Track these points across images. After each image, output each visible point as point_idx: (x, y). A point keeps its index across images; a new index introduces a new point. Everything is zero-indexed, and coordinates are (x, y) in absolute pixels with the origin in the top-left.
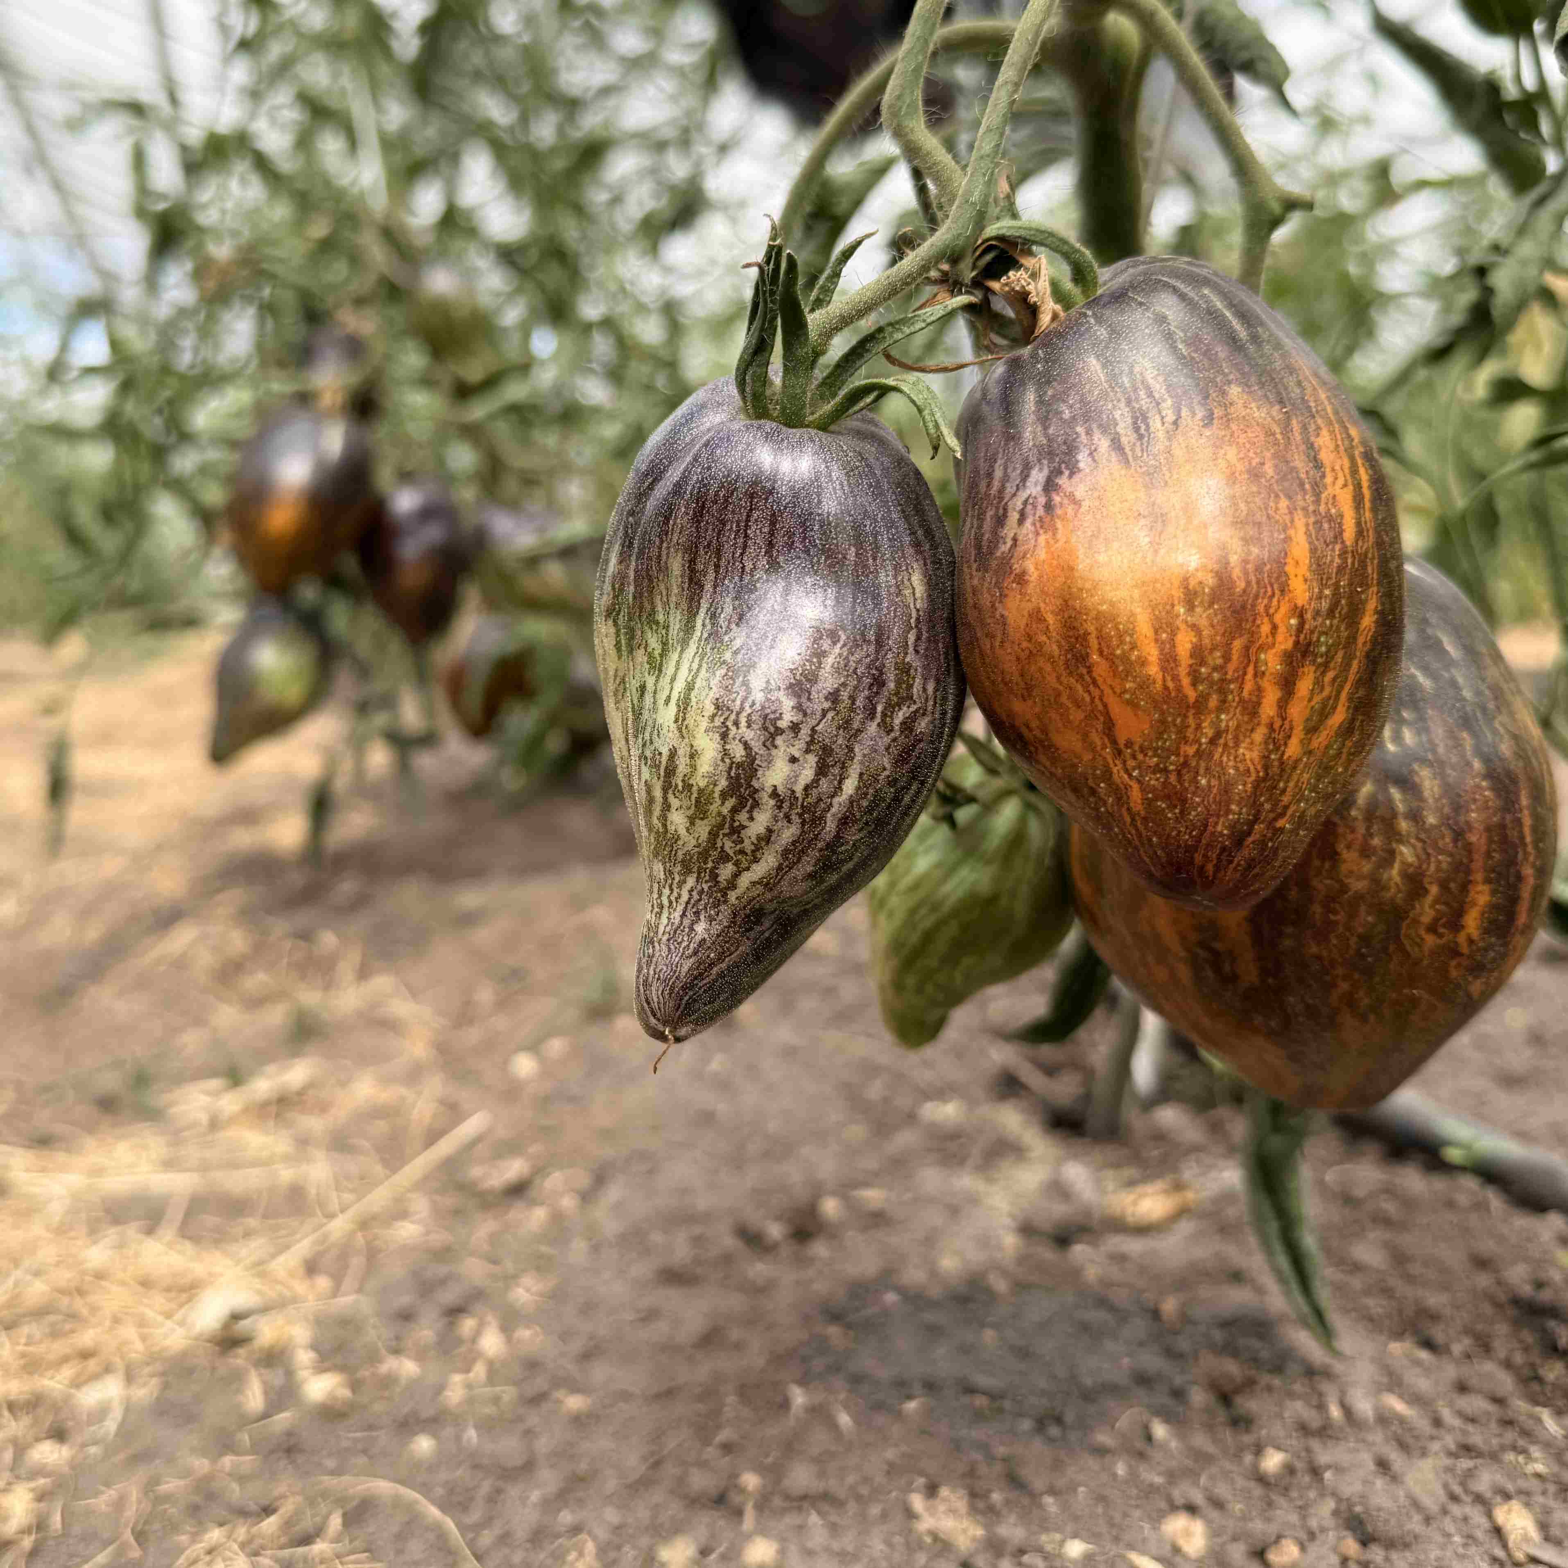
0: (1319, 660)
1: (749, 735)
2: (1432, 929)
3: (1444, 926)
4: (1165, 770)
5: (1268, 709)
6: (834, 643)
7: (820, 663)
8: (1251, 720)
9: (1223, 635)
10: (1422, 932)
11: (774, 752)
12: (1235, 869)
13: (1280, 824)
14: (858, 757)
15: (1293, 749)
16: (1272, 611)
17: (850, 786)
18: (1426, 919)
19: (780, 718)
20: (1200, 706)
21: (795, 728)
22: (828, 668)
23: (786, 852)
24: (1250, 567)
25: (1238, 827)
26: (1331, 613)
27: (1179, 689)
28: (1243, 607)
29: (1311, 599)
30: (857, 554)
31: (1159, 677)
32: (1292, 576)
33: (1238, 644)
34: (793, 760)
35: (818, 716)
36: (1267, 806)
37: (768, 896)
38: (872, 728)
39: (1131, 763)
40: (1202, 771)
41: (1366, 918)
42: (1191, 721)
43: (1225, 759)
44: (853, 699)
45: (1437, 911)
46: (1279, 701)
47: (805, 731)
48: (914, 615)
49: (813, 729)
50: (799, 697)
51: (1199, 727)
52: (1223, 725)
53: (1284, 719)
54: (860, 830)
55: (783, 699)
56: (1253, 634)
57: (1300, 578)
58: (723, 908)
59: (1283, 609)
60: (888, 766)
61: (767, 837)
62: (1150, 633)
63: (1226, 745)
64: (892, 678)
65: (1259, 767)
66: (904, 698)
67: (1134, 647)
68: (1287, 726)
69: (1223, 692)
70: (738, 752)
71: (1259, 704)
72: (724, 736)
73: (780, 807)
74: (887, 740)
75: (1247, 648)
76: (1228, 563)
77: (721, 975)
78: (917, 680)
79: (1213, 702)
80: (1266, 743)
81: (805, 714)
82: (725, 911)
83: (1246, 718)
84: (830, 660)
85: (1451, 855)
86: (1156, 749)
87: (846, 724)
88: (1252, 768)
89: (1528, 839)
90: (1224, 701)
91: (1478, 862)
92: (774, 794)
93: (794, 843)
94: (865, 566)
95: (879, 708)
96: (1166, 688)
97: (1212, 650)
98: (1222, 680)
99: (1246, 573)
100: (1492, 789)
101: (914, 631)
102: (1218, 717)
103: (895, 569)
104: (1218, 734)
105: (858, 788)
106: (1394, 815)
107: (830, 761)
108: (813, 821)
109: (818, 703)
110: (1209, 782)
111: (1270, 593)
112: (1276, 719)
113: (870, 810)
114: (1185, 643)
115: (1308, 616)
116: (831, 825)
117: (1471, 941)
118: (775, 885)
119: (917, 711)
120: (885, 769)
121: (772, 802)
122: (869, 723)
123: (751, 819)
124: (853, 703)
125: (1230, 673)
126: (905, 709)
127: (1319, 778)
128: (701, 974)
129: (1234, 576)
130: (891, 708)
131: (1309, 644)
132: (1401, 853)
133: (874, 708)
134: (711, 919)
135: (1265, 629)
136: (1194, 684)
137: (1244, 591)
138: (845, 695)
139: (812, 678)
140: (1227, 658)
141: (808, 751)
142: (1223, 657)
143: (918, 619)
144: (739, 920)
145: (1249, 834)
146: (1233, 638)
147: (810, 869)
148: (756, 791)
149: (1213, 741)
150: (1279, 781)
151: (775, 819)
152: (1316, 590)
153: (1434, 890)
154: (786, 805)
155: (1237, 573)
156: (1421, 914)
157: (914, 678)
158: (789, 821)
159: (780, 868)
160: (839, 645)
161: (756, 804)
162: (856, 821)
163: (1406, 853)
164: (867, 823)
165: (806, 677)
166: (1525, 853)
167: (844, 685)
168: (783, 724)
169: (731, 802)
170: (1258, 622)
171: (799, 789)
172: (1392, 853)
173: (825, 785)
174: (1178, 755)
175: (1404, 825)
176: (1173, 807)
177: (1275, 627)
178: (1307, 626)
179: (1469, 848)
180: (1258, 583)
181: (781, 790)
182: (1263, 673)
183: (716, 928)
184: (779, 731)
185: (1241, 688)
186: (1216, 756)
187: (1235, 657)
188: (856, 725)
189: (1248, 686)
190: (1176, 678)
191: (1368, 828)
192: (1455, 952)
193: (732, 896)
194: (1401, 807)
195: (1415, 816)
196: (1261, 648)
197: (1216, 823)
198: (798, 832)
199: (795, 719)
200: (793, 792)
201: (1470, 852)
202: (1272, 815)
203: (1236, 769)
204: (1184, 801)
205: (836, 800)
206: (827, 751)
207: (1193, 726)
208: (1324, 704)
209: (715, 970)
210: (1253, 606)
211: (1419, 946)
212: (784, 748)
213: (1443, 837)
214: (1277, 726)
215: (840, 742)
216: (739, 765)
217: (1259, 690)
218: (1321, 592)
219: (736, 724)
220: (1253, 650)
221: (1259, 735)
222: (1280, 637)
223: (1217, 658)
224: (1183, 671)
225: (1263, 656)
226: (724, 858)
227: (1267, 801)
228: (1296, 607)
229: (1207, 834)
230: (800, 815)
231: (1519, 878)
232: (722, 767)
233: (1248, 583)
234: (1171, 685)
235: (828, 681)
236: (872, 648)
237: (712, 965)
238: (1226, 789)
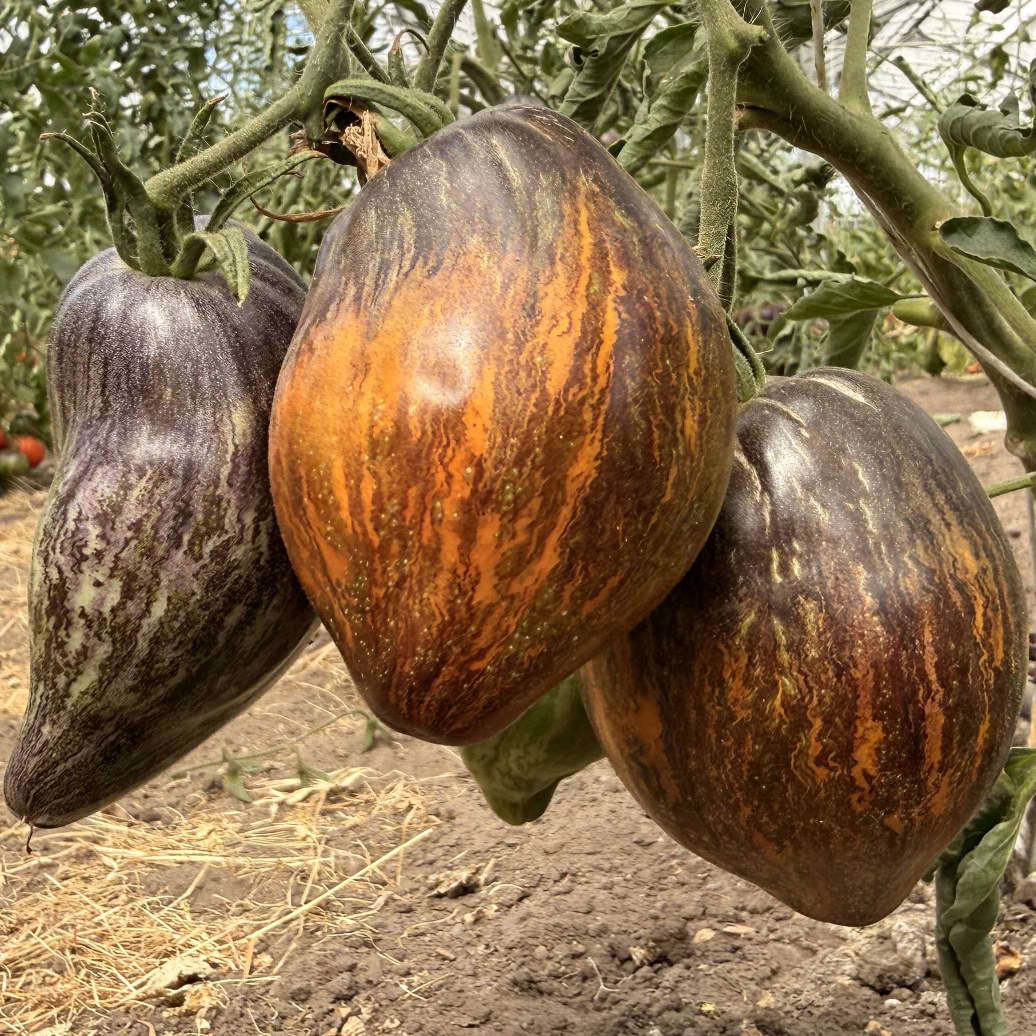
0: (504, 508)
1: (62, 559)
2: (820, 760)
3: (834, 759)
4: (363, 611)
5: (450, 554)
6: (141, 477)
7: (126, 495)
8: (433, 565)
9: (399, 483)
10: (812, 764)
11: (81, 577)
12: (427, 708)
13: (476, 666)
14: (165, 583)
15: (484, 593)
16: (446, 460)
17: (159, 609)
18: (815, 749)
19: (85, 545)
20: (384, 550)
21: (99, 555)
22: (133, 500)
23: (103, 667)
24: (428, 418)
25: (424, 668)
26: (519, 461)
27: (365, 533)
28: (418, 455)
29: (492, 448)
30: (173, 394)
31: (349, 522)
32: (469, 426)
33: (413, 492)
34: (98, 584)
35: (122, 544)
36: (456, 650)
37: (100, 705)
38: (179, 556)
39: (343, 602)
40: (391, 613)
41: (753, 747)
42: (378, 565)
43: (411, 602)
44: (156, 528)
45: (825, 746)
46: (460, 547)
47: (109, 559)
48: (231, 449)
49: (116, 556)
50: (104, 527)
51: (384, 571)
52: (407, 569)
53: (468, 565)
54: (176, 649)
55: (90, 528)
56: (428, 482)
57: (480, 427)
58: (62, 713)
59: (460, 456)
60: (198, 591)
61: (84, 653)
62: (342, 480)
63: (411, 587)
64: (200, 508)
65: (445, 612)
66: (214, 526)
67: (331, 492)
68: (472, 571)
69: (403, 538)
70: (54, 575)
71: (439, 550)
72: (46, 559)
73: (89, 627)
74: (196, 567)
75: (423, 496)
76: (406, 413)
77: (67, 772)
78: (230, 512)
79: (395, 547)
80: (450, 587)
81: (108, 543)
82: (64, 717)
83: (428, 563)
84: (136, 493)
85: (835, 689)
86: (356, 590)
87: (149, 552)
88: (437, 612)
89: (933, 677)
90: (405, 546)
91: (864, 698)
92: (83, 614)
93: (108, 659)
94: (181, 406)
95: (186, 538)
96: (355, 532)
97: (389, 498)
98: (399, 527)
99: (422, 422)
100: (883, 624)
101: (230, 465)
102: (401, 561)
103: (214, 407)
104: (403, 579)
105: (167, 611)
106: (777, 647)
107: (135, 585)
108: (123, 640)
109: (122, 533)
110: (396, 624)
111: (445, 442)
112: (459, 565)
113: (182, 630)
114: (368, 489)
115: (488, 465)
116: (143, 645)
117: (868, 777)
118: (103, 694)
119: (228, 541)
120: (194, 594)
121: (82, 622)
122: (173, 552)
123: (68, 636)
124: (156, 532)
125: (408, 519)
126: (215, 538)
127: (533, 622)
128: (45, 771)
129: (411, 426)
130: (199, 537)
131: (490, 492)
132: (784, 685)
133: (179, 538)
134: (54, 723)
135: (441, 477)
136: (376, 529)
137: (420, 440)
138: (148, 526)
139: (117, 509)
140: (404, 506)
141: (111, 576)
142: (400, 504)
143: (235, 454)
144: (77, 726)
145: (437, 674)
146: (409, 487)
147: (130, 683)
148: (68, 611)
149: (399, 585)
150: (469, 625)
151: (87, 636)
152: (499, 439)
153: (818, 724)
154: (95, 625)
155: (414, 424)
156: (808, 747)
157: (226, 510)
158: (100, 639)
159: (100, 680)
160: (145, 479)
161: (69, 624)
162: (168, 641)
163: (787, 684)
164: (180, 643)
165: (112, 507)
166: (929, 690)
167: (147, 516)
168: (87, 551)
169: (53, 620)
170: (433, 471)
171: (106, 610)
172: (775, 684)
173: (132, 607)
174: (370, 597)
175: (785, 657)
176: (369, 646)
177: (450, 476)
178: (487, 475)
179: (853, 684)
180: (434, 433)
181: (88, 610)
182: (441, 521)
183: (58, 732)
184: (85, 558)
185: (420, 534)
186: (403, 599)
187: (412, 503)
188: (160, 552)
189: (427, 533)
190: (362, 524)
191: (750, 659)
192: (852, 787)
193: (69, 702)
194: (783, 640)
195: (796, 648)
196: (436, 497)
197: (403, 664)
198: (111, 649)
199: (99, 547)
200: (101, 613)
201: (855, 689)
202: (462, 659)
203: (422, 612)
204: (377, 641)
205: (145, 622)
206: (130, 578)
207: (380, 570)
208: (521, 551)
209: (60, 768)
210: (428, 454)
211: (813, 779)
212: (88, 575)
213: (825, 672)
214: (461, 571)
215: (144, 567)
216: (56, 587)
217: (438, 537)
218: (505, 440)
219: (54, 549)
220: (428, 498)
221: (443, 580)
222: (456, 486)
223: (393, 506)
224: (367, 516)
225: (438, 504)
226: (58, 670)
227: (455, 644)
228: (473, 456)
229: (396, 673)
230: (111, 634)
231: (921, 716)
232: (45, 588)
233: (424, 433)
234: (359, 529)
235: (132, 513)
236: (179, 482)
237: (56, 763)
238: (413, 631)
